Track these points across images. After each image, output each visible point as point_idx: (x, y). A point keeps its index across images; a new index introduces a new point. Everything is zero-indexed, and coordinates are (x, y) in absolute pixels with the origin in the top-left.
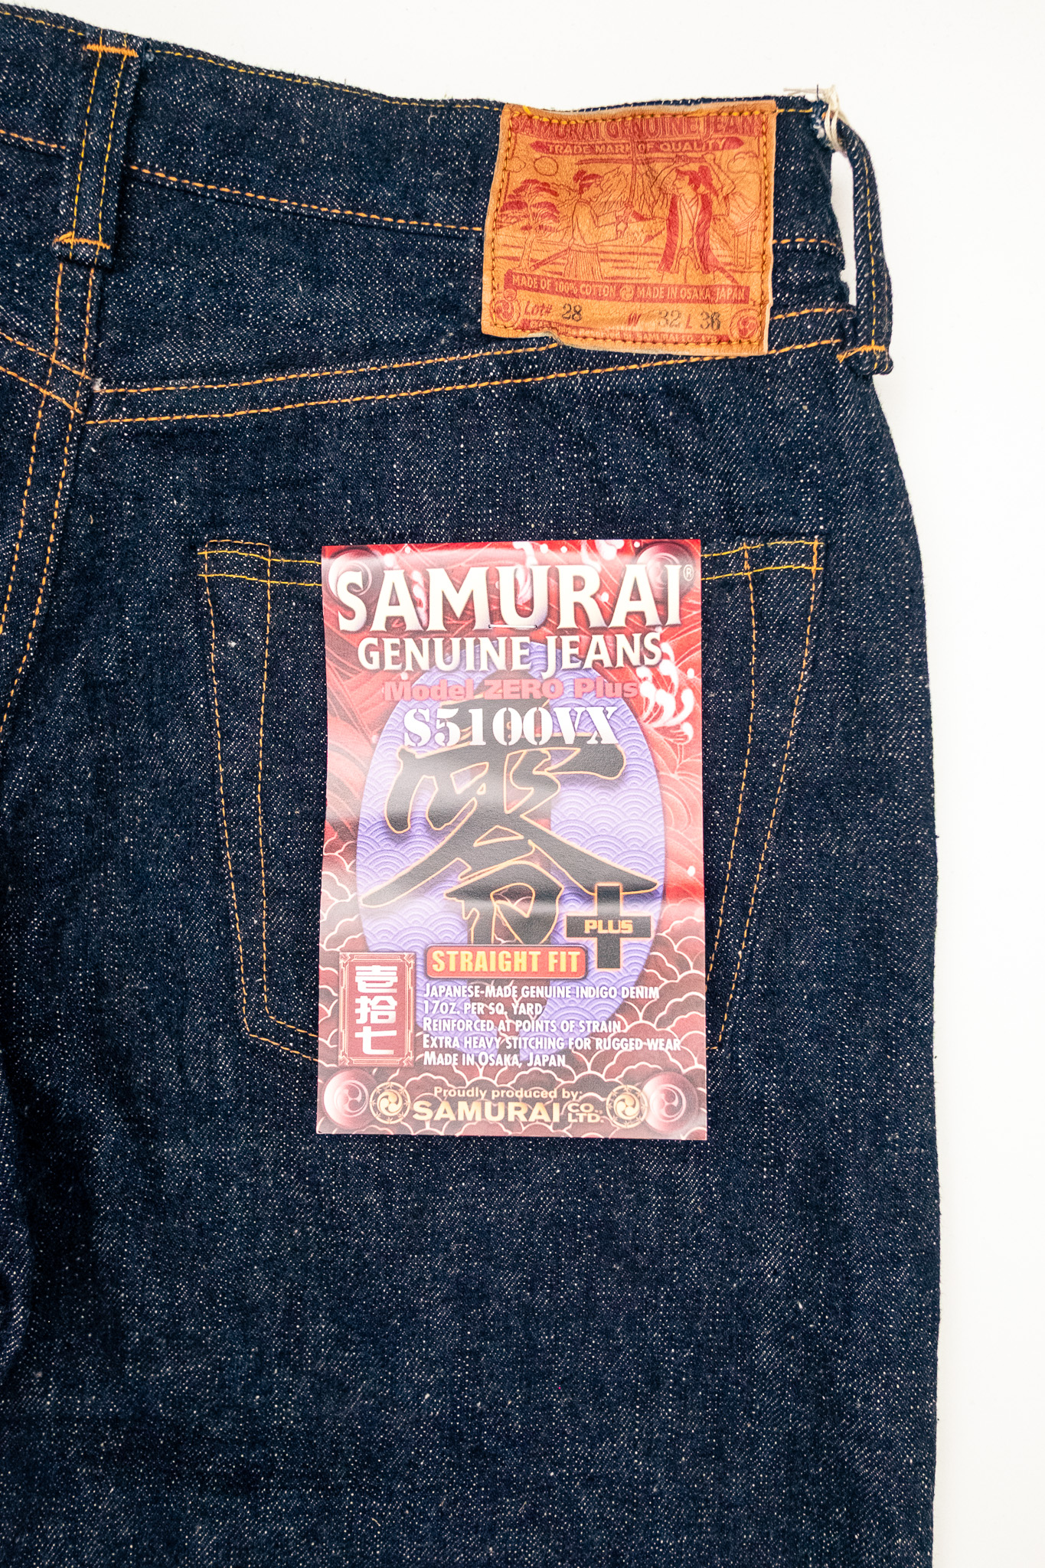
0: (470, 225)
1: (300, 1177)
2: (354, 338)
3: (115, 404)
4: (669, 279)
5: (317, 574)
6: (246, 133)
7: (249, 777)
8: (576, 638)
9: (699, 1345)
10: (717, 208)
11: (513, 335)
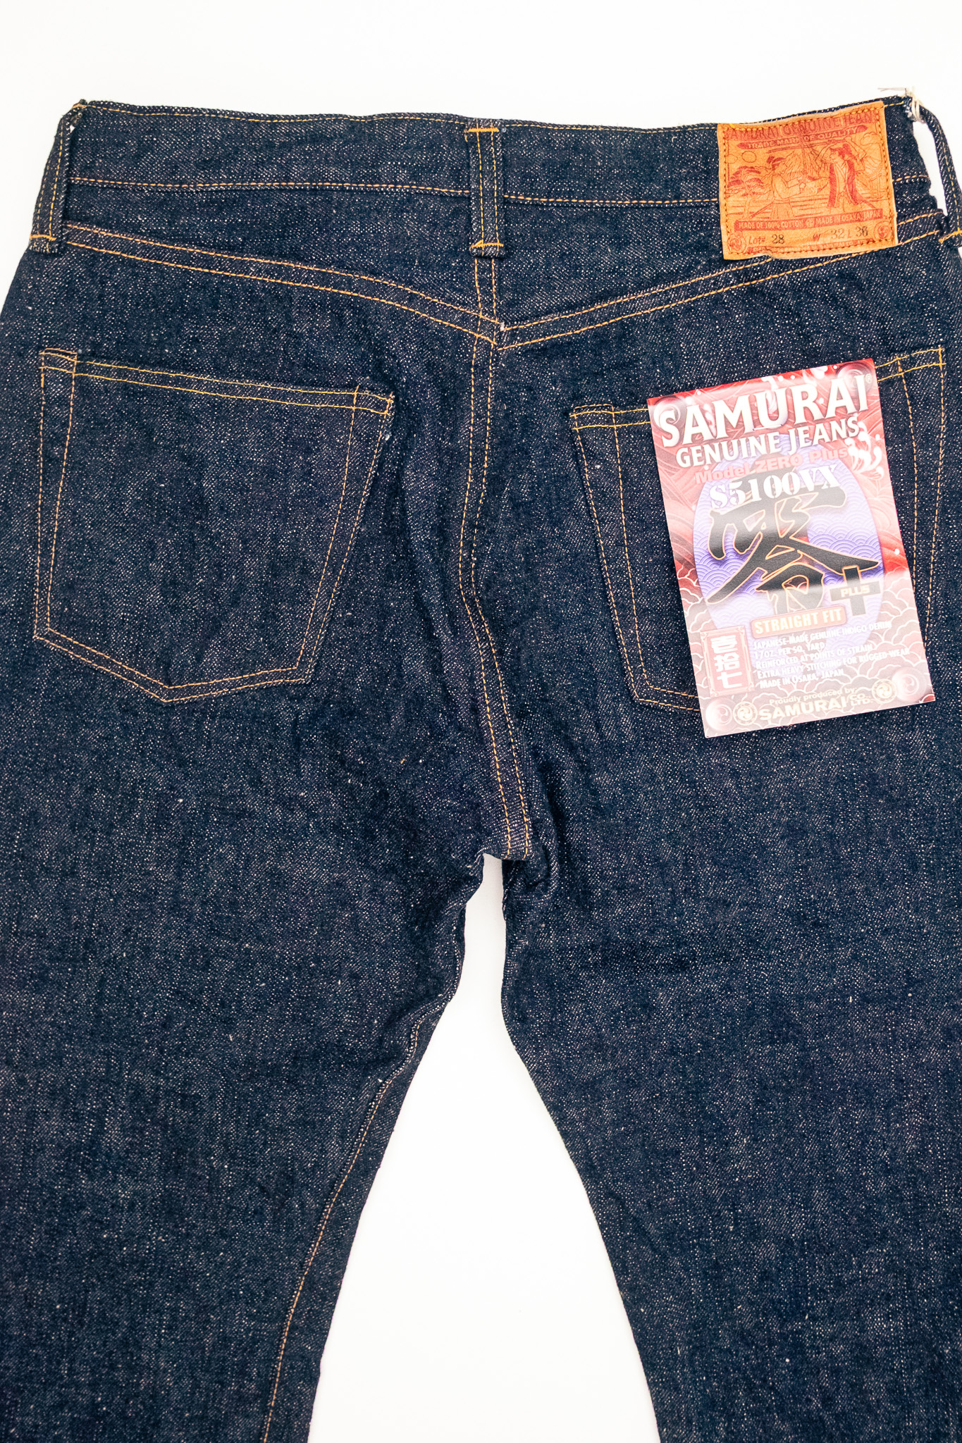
0: (709, 198)
1: (682, 780)
2: (647, 273)
3: (513, 336)
4: (834, 211)
5: (647, 416)
6: (566, 165)
7: (619, 544)
8: (806, 428)
9: (938, 840)
10: (857, 167)
11: (742, 257)
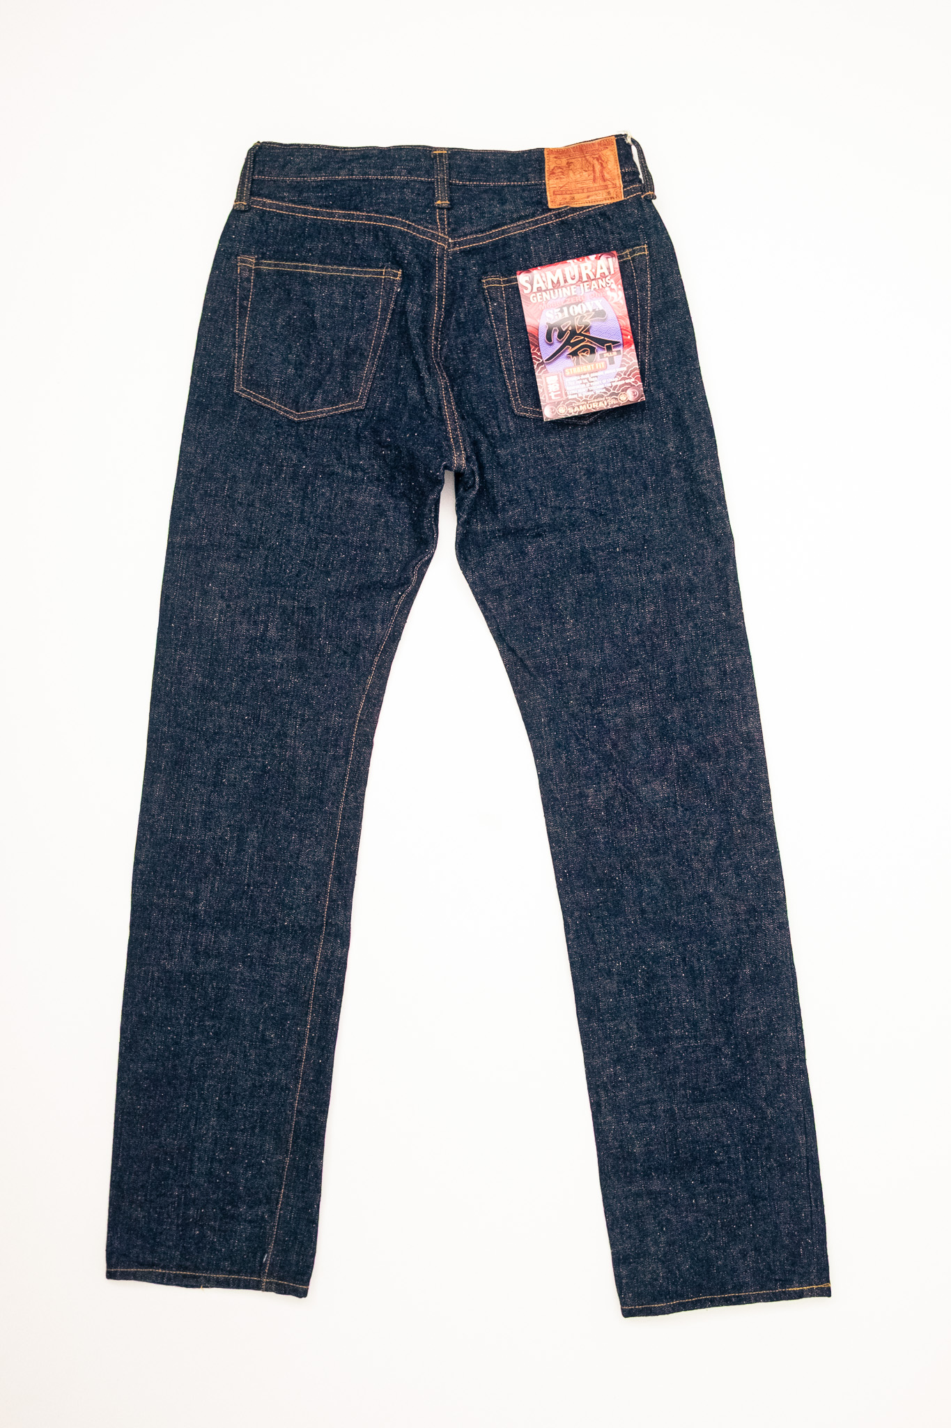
0: (541, 181)
1: (538, 451)
2: (515, 216)
3: (455, 244)
4: (596, 185)
5: (516, 280)
6: (477, 167)
7: (506, 340)
8: (588, 283)
9: (656, 475)
10: (604, 165)
11: (557, 207)
